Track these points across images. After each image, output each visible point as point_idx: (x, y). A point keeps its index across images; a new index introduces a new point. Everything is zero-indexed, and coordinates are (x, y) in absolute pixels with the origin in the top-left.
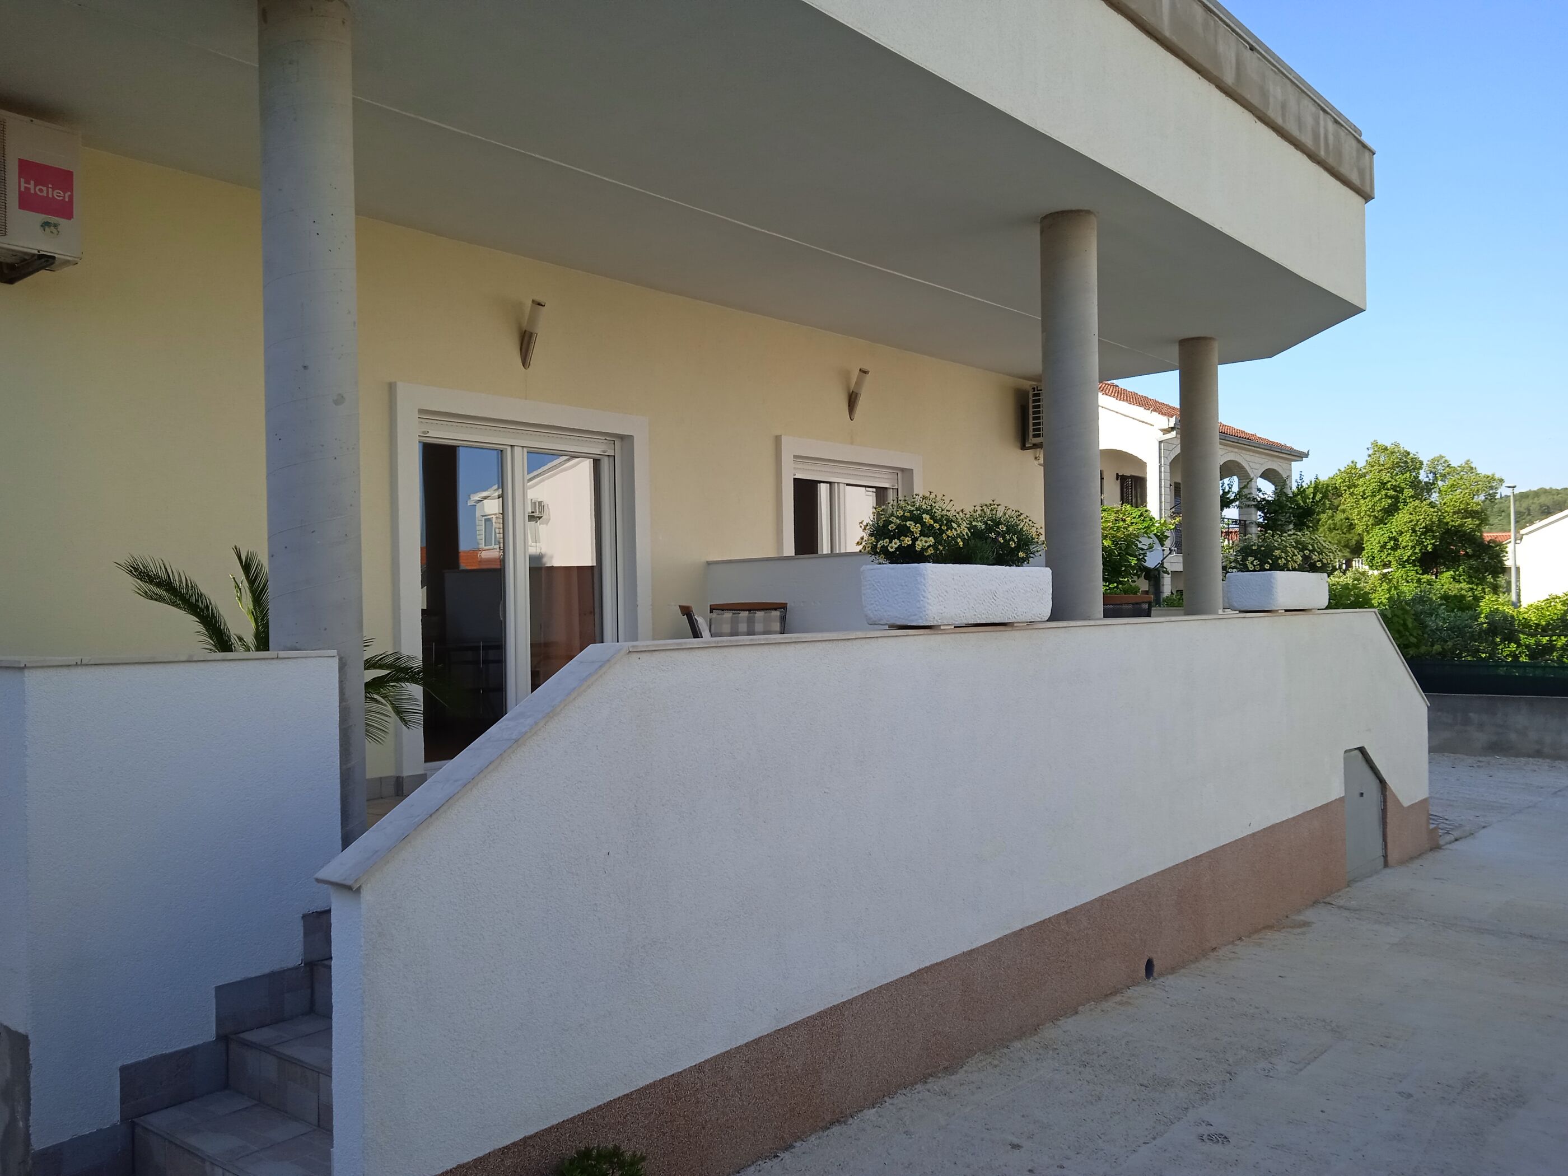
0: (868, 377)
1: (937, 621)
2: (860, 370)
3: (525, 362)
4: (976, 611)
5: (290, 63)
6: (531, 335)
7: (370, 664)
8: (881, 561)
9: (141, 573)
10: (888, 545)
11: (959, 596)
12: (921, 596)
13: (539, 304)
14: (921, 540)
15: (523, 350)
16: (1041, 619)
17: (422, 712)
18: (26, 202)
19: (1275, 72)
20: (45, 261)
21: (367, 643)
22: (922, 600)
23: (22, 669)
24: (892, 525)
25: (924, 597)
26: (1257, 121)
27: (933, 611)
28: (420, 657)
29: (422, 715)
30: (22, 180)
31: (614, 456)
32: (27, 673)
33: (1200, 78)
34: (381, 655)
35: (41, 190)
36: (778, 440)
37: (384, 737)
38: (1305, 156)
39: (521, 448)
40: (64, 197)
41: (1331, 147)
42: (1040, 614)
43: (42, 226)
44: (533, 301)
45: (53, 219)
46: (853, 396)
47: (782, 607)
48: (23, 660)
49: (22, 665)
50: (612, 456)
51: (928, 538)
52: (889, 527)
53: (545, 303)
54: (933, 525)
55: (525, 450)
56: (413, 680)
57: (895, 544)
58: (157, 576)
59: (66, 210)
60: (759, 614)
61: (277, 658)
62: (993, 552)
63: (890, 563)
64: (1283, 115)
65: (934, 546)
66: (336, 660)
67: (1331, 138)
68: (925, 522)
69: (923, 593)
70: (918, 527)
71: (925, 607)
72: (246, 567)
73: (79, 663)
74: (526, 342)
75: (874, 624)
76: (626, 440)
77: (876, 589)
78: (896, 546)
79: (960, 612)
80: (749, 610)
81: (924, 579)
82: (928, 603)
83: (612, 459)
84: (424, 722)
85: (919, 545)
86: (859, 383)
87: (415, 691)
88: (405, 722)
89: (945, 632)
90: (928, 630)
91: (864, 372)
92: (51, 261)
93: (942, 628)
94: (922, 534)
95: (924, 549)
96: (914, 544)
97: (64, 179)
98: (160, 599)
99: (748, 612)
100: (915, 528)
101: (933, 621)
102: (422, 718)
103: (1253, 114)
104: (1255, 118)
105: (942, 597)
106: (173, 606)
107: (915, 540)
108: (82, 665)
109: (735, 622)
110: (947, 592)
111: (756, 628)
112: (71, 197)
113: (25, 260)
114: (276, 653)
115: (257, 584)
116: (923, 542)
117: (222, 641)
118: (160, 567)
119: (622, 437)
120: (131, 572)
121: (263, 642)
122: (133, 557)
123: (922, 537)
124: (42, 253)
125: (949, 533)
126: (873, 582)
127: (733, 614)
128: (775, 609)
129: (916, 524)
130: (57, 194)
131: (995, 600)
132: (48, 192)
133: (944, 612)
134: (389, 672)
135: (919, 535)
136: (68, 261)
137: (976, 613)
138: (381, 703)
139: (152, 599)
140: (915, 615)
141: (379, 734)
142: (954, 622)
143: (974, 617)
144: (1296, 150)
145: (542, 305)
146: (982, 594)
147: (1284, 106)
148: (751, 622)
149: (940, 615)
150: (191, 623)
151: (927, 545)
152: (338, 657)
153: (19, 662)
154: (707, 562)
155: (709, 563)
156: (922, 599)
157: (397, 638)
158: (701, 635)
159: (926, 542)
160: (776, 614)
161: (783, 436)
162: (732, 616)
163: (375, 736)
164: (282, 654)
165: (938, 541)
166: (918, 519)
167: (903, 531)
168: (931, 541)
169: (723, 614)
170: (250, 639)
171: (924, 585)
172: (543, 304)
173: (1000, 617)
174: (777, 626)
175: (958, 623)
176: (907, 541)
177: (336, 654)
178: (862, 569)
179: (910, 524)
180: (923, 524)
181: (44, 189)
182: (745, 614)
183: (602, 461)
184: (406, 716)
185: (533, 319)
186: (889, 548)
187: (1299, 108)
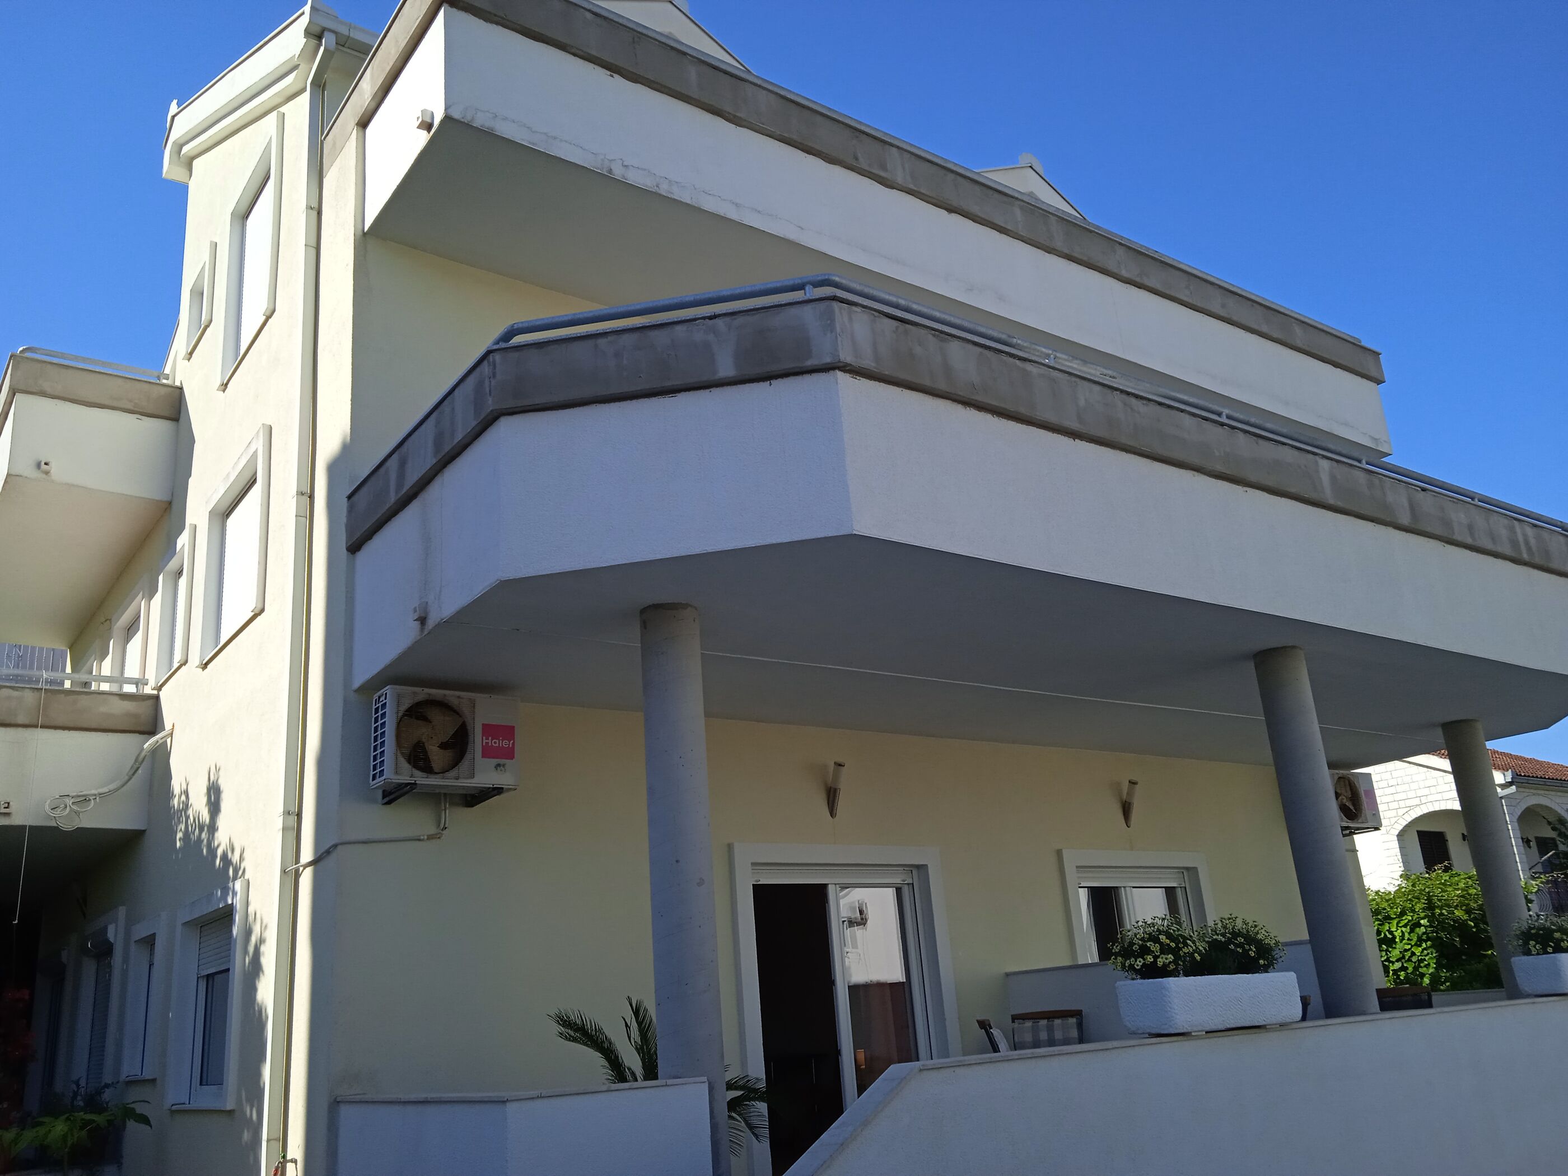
0: (1137, 787)
1: (1186, 1028)
2: (1130, 782)
3: (833, 814)
4: (1223, 1017)
5: (662, 653)
6: (835, 790)
7: (730, 1086)
8: (1134, 976)
9: (565, 1022)
10: (1134, 964)
11: (1205, 1005)
12: (1168, 1007)
13: (840, 765)
14: (1162, 958)
15: (830, 802)
16: (1293, 1020)
17: (768, 1127)
18: (487, 752)
19: (1454, 502)
20: (498, 791)
21: (726, 1068)
22: (1170, 1011)
23: (504, 1102)
24: (1136, 946)
25: (1170, 1008)
26: (1445, 545)
27: (1181, 1021)
28: (763, 1076)
29: (768, 1130)
30: (484, 738)
31: (913, 884)
32: (508, 1104)
33: (1375, 526)
34: (736, 1078)
35: (495, 743)
36: (1059, 853)
37: (739, 1150)
38: (1508, 562)
39: (834, 885)
40: (509, 745)
41: (1534, 549)
42: (1290, 1016)
43: (495, 767)
44: (835, 763)
45: (502, 761)
46: (1127, 805)
47: (1077, 1014)
48: (505, 1094)
49: (506, 1099)
50: (911, 884)
51: (1168, 955)
52: (1134, 948)
53: (845, 764)
54: (1169, 944)
55: (837, 886)
56: (761, 1099)
57: (1139, 963)
58: (575, 1024)
59: (510, 754)
60: (1058, 1022)
61: (666, 1085)
62: (1235, 962)
63: (1141, 978)
64: (1472, 535)
65: (1175, 962)
66: (707, 1085)
67: (1533, 542)
68: (1162, 942)
69: (1170, 1005)
70: (1157, 946)
71: (1173, 1017)
72: (636, 1012)
73: (540, 1096)
74: (832, 796)
75: (1134, 1034)
76: (922, 868)
77: (1130, 1002)
78: (1141, 964)
79: (1208, 1019)
80: (1048, 1018)
81: (1169, 992)
82: (1175, 1013)
83: (911, 886)
84: (770, 1135)
85: (1160, 962)
86: (1130, 793)
87: (762, 1107)
88: (756, 1136)
89: (1198, 1038)
90: (1181, 1037)
91: (1133, 783)
92: (501, 791)
93: (1193, 1034)
94: (1162, 952)
95: (1165, 965)
96: (1155, 962)
97: (508, 732)
98: (574, 1040)
99: (1046, 1020)
100: (1155, 948)
101: (1183, 1029)
102: (768, 1132)
103: (1440, 540)
104: (1443, 543)
105: (1188, 1007)
106: (584, 1045)
107: (1156, 957)
108: (541, 1097)
109: (1035, 1031)
110: (1192, 1002)
111: (1056, 1036)
112: (513, 744)
113: (483, 791)
114: (665, 1081)
115: (643, 1025)
116: (1164, 959)
117: (619, 1073)
118: (578, 1017)
119: (919, 867)
120: (558, 1021)
121: (651, 1072)
122: (560, 1010)
123: (1163, 956)
124: (495, 786)
125: (1186, 950)
126: (1127, 997)
127: (1033, 1023)
128: (1072, 1016)
129: (1155, 944)
130: (505, 743)
131: (1241, 1005)
132: (499, 743)
133: (1192, 1020)
134: (742, 1092)
135: (1159, 953)
136: (511, 789)
137: (1224, 1019)
138: (737, 1120)
139: (570, 1040)
140: (1166, 1024)
141: (736, 1148)
142: (1204, 1029)
143: (1222, 1022)
144: (1496, 559)
145: (842, 766)
146: (1228, 1002)
147: (1471, 528)
148: (1050, 1029)
149: (1189, 1023)
150: (596, 1058)
151: (1167, 961)
152: (707, 1083)
153: (504, 1097)
154: (1006, 973)
155: (1007, 975)
156: (1169, 1009)
157: (744, 1063)
158: (999, 1050)
159: (1166, 959)
160: (1073, 1021)
161: (1063, 851)
162: (1033, 1026)
163: (735, 1150)
164: (670, 1082)
165: (1177, 957)
166: (1156, 940)
167: (1144, 951)
168: (1171, 958)
169: (1024, 1023)
170: (639, 1071)
171: (1169, 997)
172: (843, 764)
173: (1249, 1021)
174: (1074, 1033)
175: (1208, 1029)
176: (1150, 959)
177: (706, 1080)
178: (1116, 985)
179: (1150, 945)
180: (1161, 944)
181: (497, 741)
182: (1043, 1022)
183: (903, 888)
184: (756, 1131)
185: (836, 776)
186: (1135, 966)
187: (1489, 524)
